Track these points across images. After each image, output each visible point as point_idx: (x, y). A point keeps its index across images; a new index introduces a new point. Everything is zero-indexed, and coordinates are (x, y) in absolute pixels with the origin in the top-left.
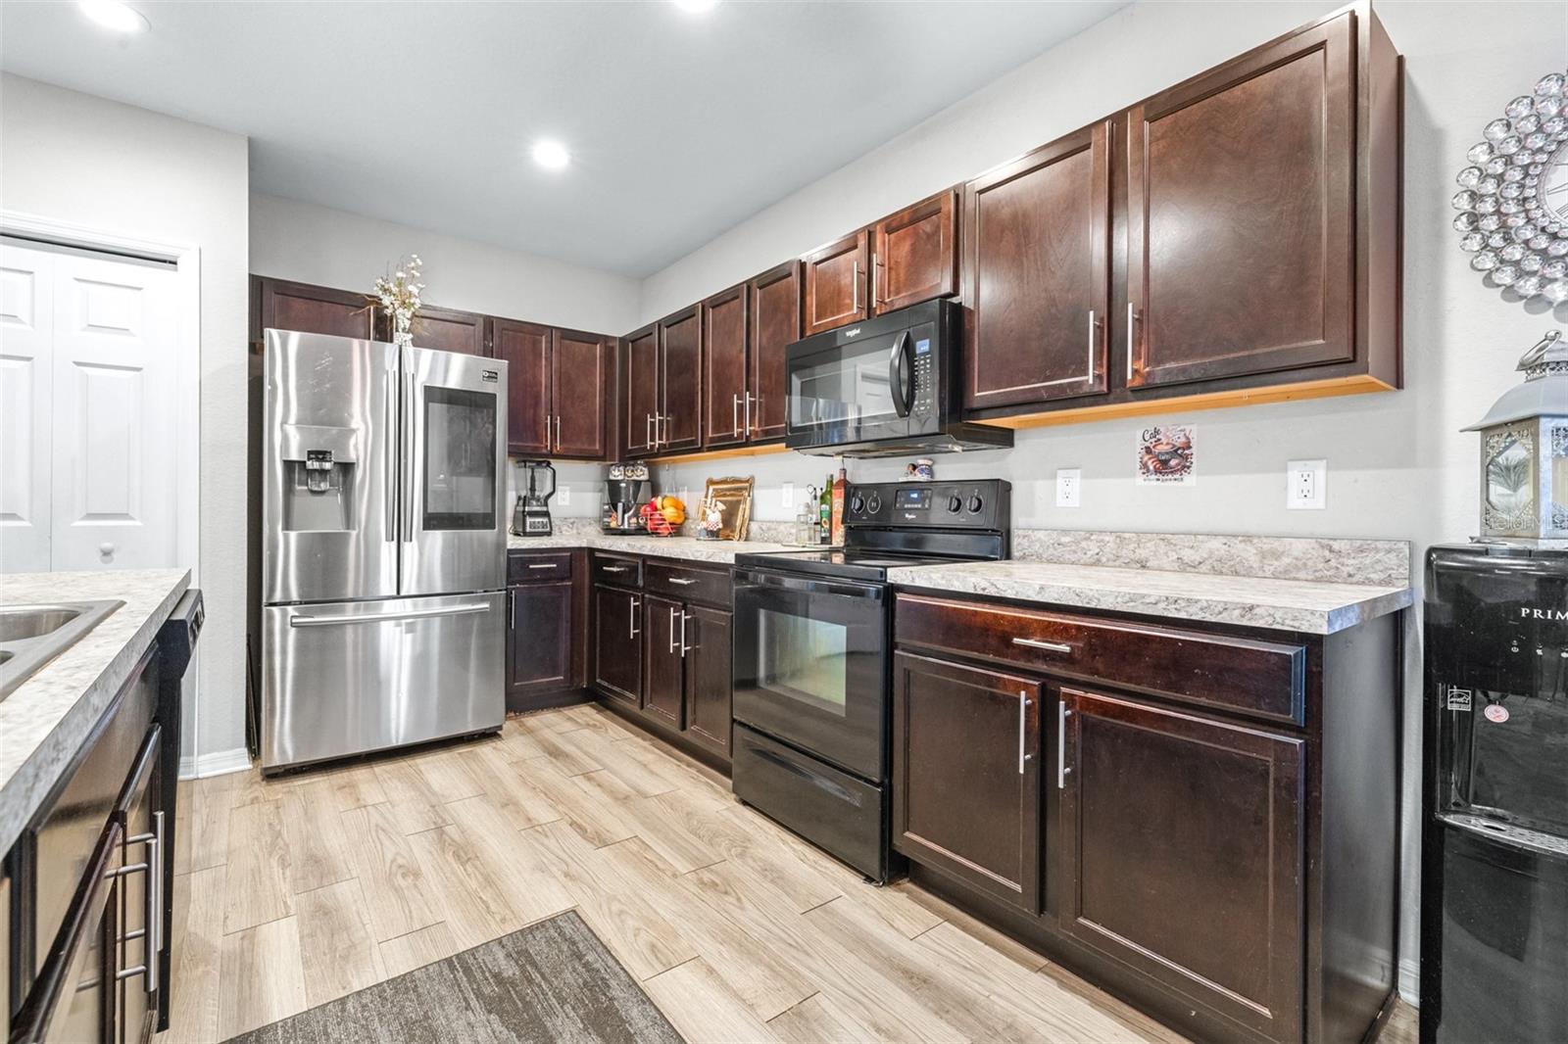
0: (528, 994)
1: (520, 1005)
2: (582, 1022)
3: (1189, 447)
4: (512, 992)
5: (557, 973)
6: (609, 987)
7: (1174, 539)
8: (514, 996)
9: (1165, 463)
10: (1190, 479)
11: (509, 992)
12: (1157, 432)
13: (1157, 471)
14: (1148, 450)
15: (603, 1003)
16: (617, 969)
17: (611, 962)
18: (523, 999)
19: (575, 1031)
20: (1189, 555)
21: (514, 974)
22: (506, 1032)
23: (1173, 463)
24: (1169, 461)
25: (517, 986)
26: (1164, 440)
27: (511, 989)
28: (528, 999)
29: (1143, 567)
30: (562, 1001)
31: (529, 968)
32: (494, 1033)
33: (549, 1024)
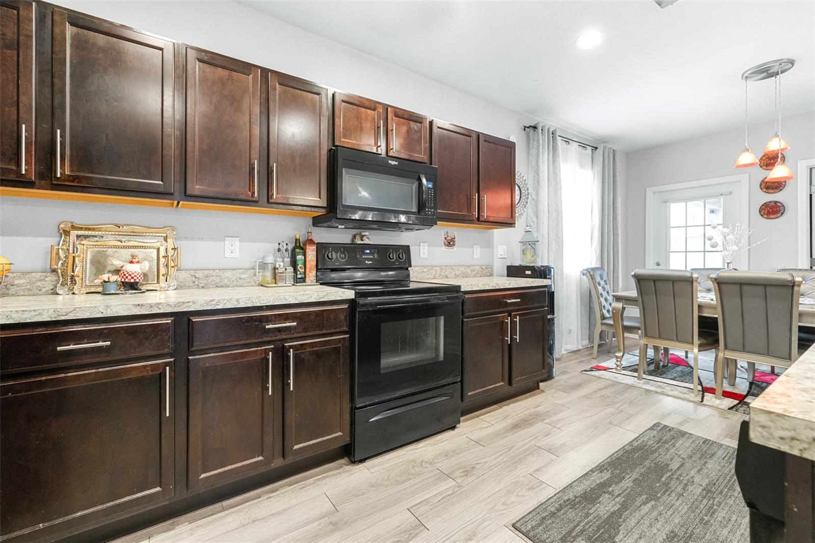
0: (593, 530)
1: (602, 531)
2: (596, 504)
3: (455, 239)
4: (596, 536)
5: (570, 521)
6: (569, 499)
7: (454, 268)
8: (598, 535)
9: (449, 243)
10: (455, 248)
11: (596, 538)
12: (447, 233)
13: (448, 246)
14: (446, 238)
15: (580, 500)
16: (555, 497)
17: (552, 500)
18: (598, 531)
19: (602, 507)
20: (458, 273)
21: (583, 540)
22: (621, 532)
23: (451, 243)
24: (450, 243)
25: (590, 536)
26: (449, 236)
27: (594, 538)
28: (596, 529)
29: (447, 278)
30: (588, 515)
31: (573, 535)
32: (626, 536)
33: (606, 517)
